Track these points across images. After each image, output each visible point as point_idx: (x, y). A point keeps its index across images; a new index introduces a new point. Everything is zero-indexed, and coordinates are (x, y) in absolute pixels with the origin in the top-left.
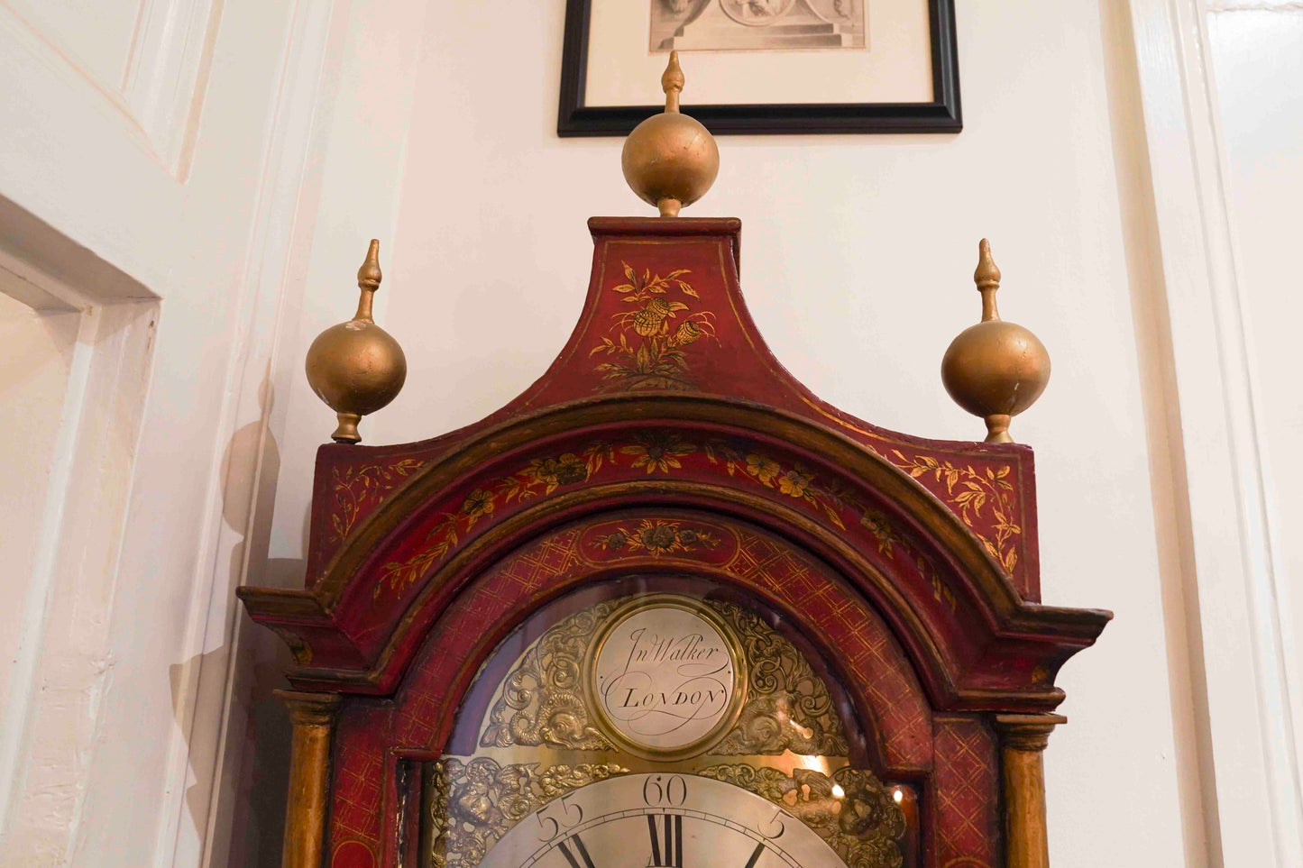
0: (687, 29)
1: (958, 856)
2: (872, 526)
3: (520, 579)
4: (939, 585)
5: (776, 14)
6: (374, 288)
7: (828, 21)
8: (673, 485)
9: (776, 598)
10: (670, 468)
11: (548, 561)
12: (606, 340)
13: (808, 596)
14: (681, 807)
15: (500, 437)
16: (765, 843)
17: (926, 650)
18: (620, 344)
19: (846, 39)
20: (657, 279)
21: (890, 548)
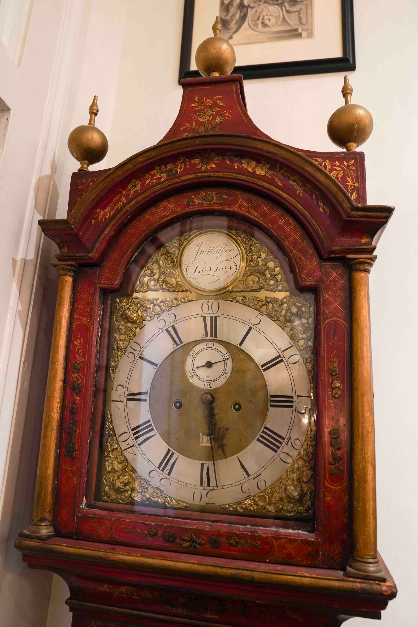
0: (234, 36)
1: (331, 318)
2: (294, 184)
3: (151, 217)
4: (322, 204)
5: (273, 26)
6: (96, 114)
7: (296, 27)
8: (212, 174)
9: (256, 219)
10: (211, 167)
11: (162, 210)
12: (187, 124)
13: (268, 217)
14: (217, 313)
15: (143, 156)
16: (253, 327)
17: (317, 231)
18: (192, 125)
19: (304, 34)
20: (208, 100)
21: (301, 192)
